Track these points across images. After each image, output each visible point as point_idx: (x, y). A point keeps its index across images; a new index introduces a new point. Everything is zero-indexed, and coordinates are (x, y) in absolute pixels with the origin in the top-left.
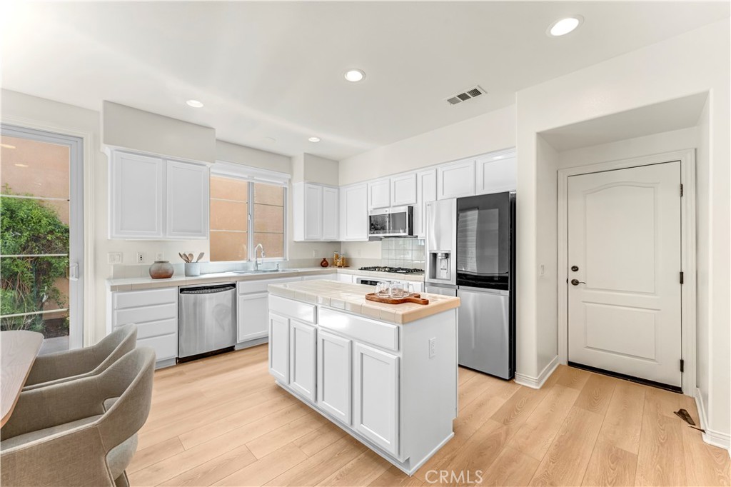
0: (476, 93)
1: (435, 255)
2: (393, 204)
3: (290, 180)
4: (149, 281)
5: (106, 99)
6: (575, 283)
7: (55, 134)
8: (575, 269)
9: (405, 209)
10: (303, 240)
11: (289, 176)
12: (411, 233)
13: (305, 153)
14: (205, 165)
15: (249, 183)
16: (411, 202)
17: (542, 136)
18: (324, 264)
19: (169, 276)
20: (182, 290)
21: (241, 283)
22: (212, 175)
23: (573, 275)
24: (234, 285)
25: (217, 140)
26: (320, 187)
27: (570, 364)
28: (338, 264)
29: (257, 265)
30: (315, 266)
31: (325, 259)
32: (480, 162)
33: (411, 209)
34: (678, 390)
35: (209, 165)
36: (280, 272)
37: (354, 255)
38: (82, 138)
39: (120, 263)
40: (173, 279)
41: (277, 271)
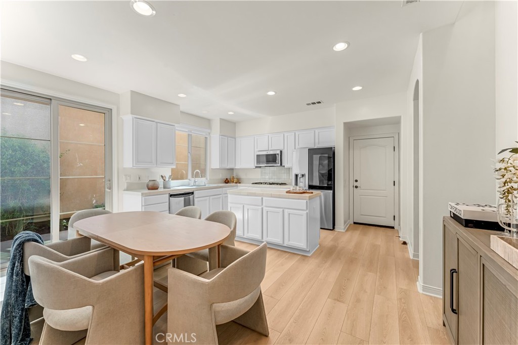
0: (319, 102)
1: (297, 176)
2: (270, 149)
3: (209, 133)
4: (147, 191)
5: (132, 90)
6: (356, 187)
7: (98, 106)
8: (356, 181)
9: (278, 152)
10: (218, 167)
11: (209, 131)
12: (281, 164)
13: (220, 119)
14: (174, 126)
15: (189, 134)
16: (281, 148)
17: (345, 124)
18: (227, 181)
19: (157, 189)
20: (171, 196)
21: (196, 192)
22: (176, 131)
23: (356, 184)
24: (192, 193)
25: (181, 112)
26: (226, 138)
27: (355, 223)
28: (235, 181)
29: (195, 182)
30: (221, 183)
31: (227, 179)
32: (317, 131)
33: (281, 152)
34: (393, 228)
35: (176, 125)
36: (207, 186)
37: (242, 176)
38: (111, 109)
39: (129, 181)
40: (159, 190)
41: (205, 185)
